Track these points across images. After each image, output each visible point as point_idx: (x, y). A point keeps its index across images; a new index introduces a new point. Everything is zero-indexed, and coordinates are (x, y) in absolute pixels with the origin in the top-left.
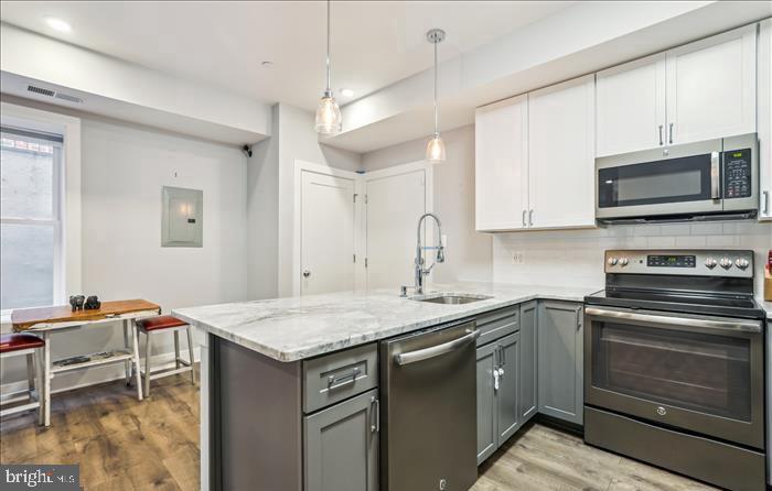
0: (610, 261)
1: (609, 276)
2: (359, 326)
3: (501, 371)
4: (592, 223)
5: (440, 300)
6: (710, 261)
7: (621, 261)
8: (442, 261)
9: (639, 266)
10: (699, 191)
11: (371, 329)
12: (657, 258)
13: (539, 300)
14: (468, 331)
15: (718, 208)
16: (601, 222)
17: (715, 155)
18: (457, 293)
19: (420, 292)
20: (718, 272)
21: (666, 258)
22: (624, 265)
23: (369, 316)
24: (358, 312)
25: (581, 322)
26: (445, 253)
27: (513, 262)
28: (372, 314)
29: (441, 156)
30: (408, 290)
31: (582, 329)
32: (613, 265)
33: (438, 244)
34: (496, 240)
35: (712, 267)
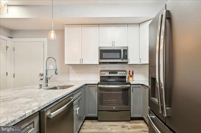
0: (101, 73)
1: (101, 77)
2: (28, 106)
3: (78, 108)
4: (98, 63)
5: (55, 88)
6: (120, 73)
7: (104, 73)
8: (57, 74)
9: (107, 74)
10: (119, 57)
11: (35, 106)
12: (111, 72)
13: (86, 85)
14: (71, 98)
15: (122, 61)
16: (100, 63)
17: (122, 50)
18: (61, 85)
19: (47, 86)
20: (121, 75)
21: (112, 72)
22: (104, 74)
23: (30, 100)
24: (21, 99)
25: (97, 89)
26: (58, 71)
27: (76, 74)
28: (30, 98)
29: (55, 37)
30: (42, 85)
31: (97, 91)
32: (102, 74)
33: (55, 68)
34: (71, 67)
35: (120, 74)
